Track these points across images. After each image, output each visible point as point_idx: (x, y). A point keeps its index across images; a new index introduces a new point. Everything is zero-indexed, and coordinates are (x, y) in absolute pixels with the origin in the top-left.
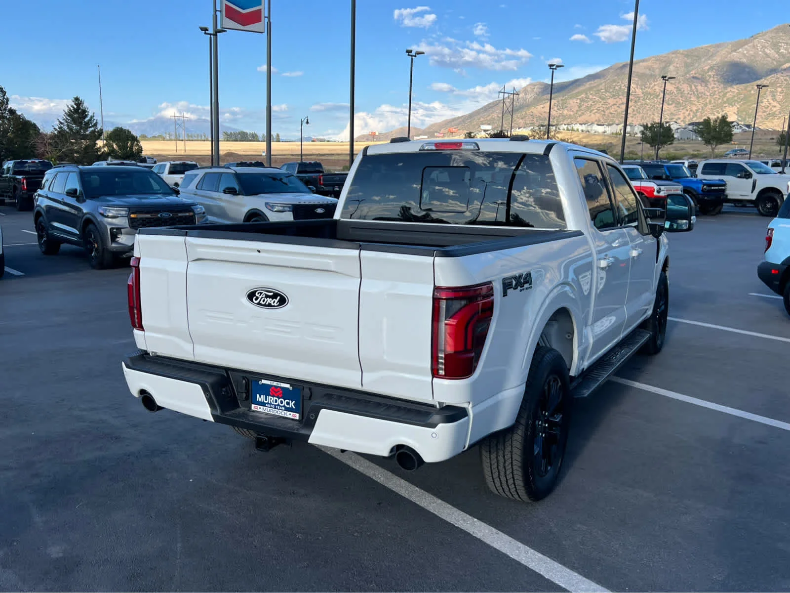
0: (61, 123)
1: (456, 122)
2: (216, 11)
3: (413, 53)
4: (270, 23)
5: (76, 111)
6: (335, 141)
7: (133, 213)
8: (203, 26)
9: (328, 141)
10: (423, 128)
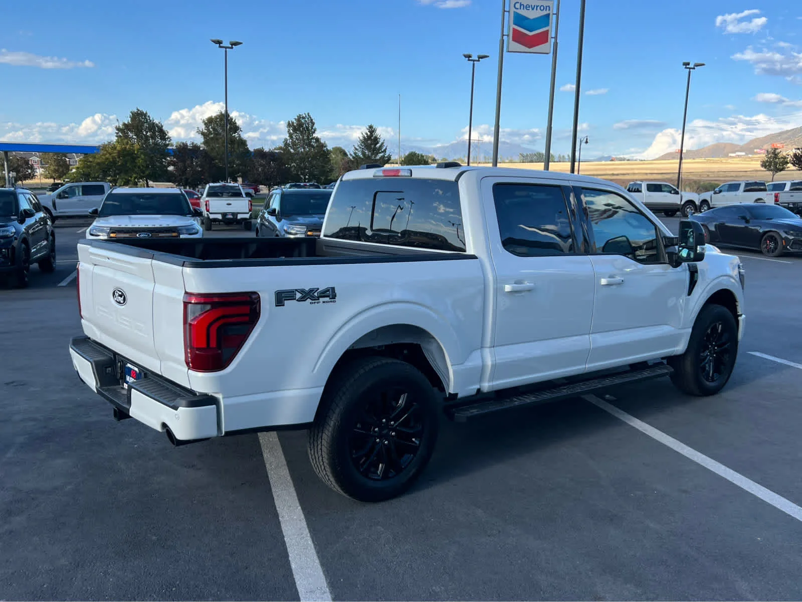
0: (356, 149)
1: (785, 136)
2: (503, 35)
3: (691, 66)
4: (557, 43)
5: (369, 137)
6: (636, 160)
7: (310, 231)
8: (466, 53)
9: (628, 160)
10: (741, 144)
